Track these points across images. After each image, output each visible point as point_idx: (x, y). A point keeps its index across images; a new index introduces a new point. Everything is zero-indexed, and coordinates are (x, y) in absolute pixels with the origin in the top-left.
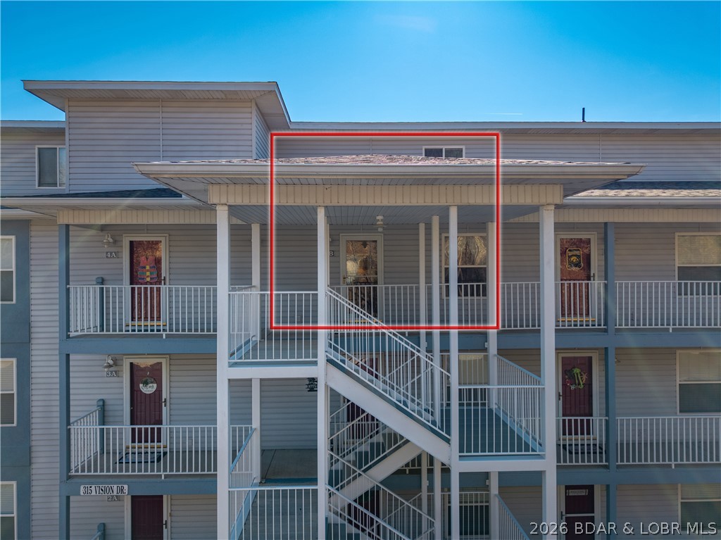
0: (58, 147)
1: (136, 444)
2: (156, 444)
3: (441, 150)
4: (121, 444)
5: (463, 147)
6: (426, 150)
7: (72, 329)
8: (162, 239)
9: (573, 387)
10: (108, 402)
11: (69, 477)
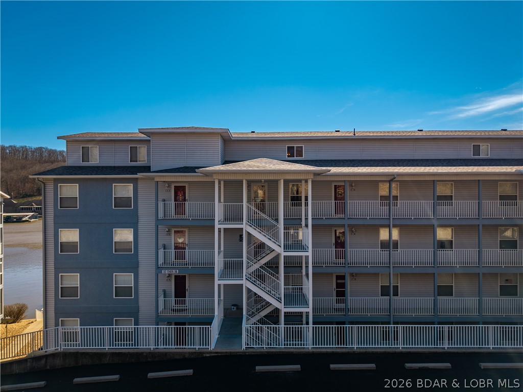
0: (138, 146)
1: (177, 261)
2: (183, 261)
3: (294, 147)
4: (171, 260)
5: (303, 146)
6: (288, 147)
7: (159, 217)
8: (186, 185)
9: (339, 241)
10: (166, 245)
11: (158, 268)
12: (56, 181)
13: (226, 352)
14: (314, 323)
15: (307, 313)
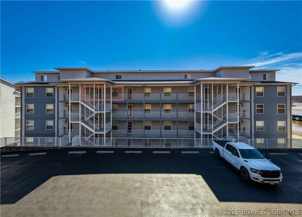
3: (118, 75)
12: (26, 87)
13: (66, 147)
14: (106, 137)
15: (103, 134)
